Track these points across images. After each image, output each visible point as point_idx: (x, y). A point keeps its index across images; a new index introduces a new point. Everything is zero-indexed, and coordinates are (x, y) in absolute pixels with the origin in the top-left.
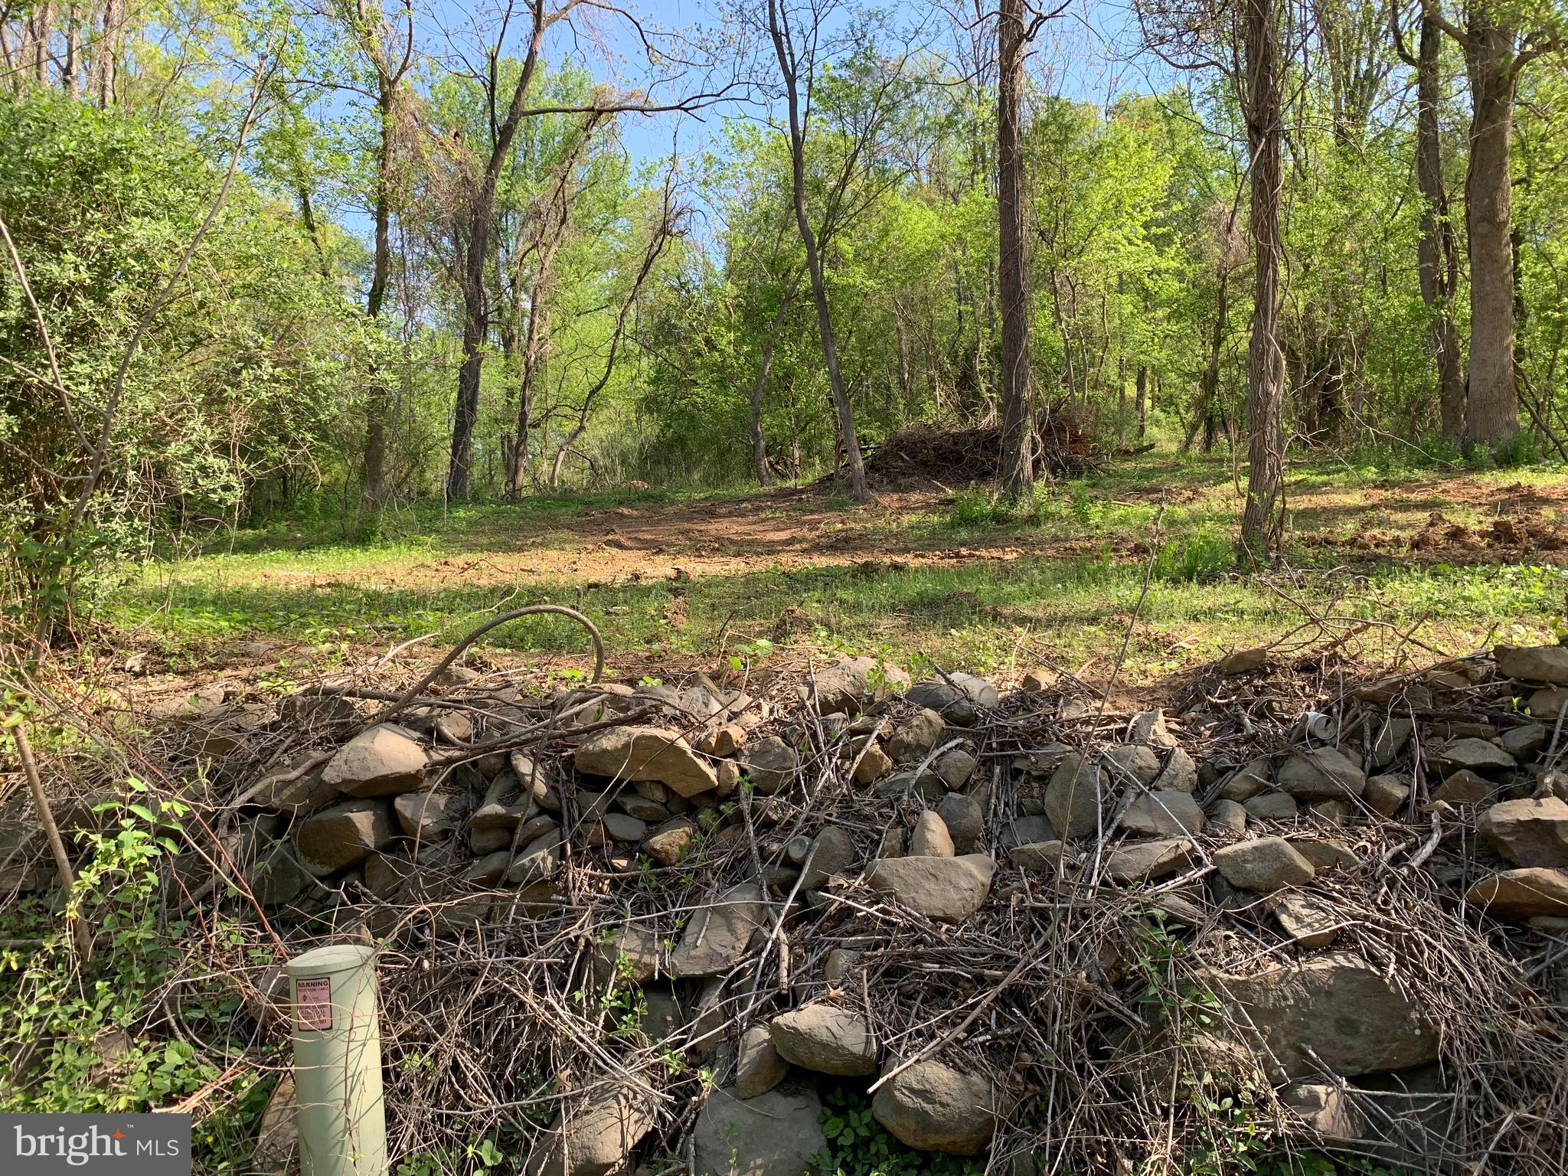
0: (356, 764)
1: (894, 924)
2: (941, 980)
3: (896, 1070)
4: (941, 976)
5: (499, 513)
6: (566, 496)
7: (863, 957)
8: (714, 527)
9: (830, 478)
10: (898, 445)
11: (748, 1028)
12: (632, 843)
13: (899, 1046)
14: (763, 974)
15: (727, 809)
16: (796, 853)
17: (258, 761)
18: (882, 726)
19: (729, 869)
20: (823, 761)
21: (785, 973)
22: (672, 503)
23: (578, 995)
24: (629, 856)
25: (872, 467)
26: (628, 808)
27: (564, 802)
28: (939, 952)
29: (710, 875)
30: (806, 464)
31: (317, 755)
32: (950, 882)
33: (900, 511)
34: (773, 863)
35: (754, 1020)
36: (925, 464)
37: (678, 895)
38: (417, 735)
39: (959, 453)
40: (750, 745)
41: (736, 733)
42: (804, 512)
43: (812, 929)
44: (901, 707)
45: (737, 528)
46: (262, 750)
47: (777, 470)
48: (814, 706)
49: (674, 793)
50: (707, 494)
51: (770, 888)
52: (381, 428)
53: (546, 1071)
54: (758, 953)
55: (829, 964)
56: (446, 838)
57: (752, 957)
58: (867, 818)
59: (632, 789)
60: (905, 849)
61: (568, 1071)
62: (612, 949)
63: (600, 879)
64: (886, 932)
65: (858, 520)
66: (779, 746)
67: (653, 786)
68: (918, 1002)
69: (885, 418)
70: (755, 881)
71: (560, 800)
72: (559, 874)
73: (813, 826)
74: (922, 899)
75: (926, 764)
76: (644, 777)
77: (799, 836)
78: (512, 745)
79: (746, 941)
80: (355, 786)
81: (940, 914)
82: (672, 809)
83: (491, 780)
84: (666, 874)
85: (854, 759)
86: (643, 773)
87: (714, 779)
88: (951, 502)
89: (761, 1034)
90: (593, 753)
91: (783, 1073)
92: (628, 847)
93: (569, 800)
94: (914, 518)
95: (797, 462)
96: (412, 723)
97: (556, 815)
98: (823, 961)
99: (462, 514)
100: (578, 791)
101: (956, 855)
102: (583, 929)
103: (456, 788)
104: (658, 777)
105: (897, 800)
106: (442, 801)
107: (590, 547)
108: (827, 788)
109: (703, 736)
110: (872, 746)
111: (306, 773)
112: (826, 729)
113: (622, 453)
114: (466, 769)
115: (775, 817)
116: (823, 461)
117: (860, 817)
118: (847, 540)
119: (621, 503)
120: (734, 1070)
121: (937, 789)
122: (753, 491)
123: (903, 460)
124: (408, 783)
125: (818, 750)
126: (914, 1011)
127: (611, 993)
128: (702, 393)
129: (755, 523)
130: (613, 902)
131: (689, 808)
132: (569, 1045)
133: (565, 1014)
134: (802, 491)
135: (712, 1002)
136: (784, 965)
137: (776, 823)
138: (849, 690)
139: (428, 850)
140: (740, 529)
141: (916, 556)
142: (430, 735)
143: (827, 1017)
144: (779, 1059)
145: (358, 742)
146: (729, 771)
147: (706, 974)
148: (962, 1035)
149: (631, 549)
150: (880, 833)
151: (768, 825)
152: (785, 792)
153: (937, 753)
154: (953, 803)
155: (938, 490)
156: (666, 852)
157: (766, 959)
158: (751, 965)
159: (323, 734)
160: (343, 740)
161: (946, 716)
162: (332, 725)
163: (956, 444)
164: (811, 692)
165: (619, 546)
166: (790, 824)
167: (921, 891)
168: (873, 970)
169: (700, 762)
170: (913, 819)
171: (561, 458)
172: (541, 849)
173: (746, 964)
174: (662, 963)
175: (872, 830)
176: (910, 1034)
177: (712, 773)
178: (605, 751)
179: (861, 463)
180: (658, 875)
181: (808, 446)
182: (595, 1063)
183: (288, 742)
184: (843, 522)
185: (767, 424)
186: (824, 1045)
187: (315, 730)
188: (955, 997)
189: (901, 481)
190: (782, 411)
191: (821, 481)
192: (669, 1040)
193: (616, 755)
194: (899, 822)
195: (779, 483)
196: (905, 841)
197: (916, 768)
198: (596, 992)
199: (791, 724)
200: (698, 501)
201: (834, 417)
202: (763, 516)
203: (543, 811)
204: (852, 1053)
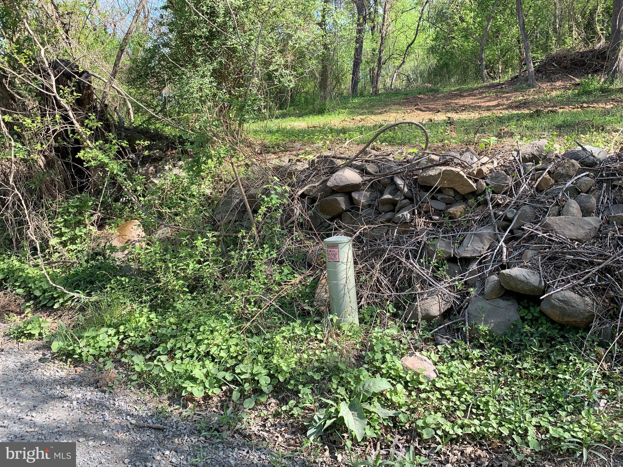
0: (338, 180)
1: (553, 241)
2: (573, 262)
3: (552, 292)
4: (573, 261)
5: (372, 100)
6: (397, 92)
7: (539, 252)
8: (461, 101)
9: (516, 77)
10: (552, 59)
11: (489, 276)
12: (440, 211)
13: (554, 285)
14: (495, 258)
15: (481, 198)
16: (510, 215)
17: (305, 180)
18: (550, 167)
19: (481, 221)
20: (523, 181)
21: (505, 257)
22: (442, 92)
23: (422, 261)
24: (440, 215)
25: (538, 70)
26: (439, 198)
27: (414, 195)
28: (573, 252)
29: (473, 222)
30: (504, 72)
31: (324, 178)
32: (580, 226)
33: (552, 90)
34: (500, 219)
35: (491, 273)
36: (565, 68)
37: (460, 229)
38: (358, 171)
39: (584, 61)
40: (491, 174)
41: (485, 169)
42: (504, 93)
43: (516, 243)
44: (559, 160)
45: (471, 101)
46: (305, 177)
47: (490, 76)
48: (519, 160)
49: (458, 193)
50: (458, 88)
51: (498, 228)
52: (327, 66)
53: (410, 285)
54: (494, 250)
55: (524, 255)
56: (370, 207)
57: (491, 251)
58: (542, 203)
59: (440, 191)
60: (559, 214)
61: (419, 285)
62: (434, 246)
63: (428, 223)
64: (549, 244)
65: (530, 95)
66: (504, 175)
67: (449, 190)
68: (563, 270)
69: (546, 48)
70: (492, 225)
71: (412, 194)
72: (412, 220)
73: (517, 206)
74: (567, 232)
75: (571, 182)
76: (446, 186)
77: (511, 209)
78: (394, 174)
79: (488, 246)
80: (338, 188)
81: (575, 238)
82: (457, 199)
83: (385, 188)
84: (455, 222)
85: (537, 181)
86: (446, 184)
87: (475, 187)
88: (578, 84)
89: (495, 277)
90: (426, 177)
91: (503, 292)
92: (439, 212)
93: (416, 194)
94: (559, 93)
95: (500, 71)
96: (356, 167)
97: (411, 200)
98: (521, 254)
99: (356, 101)
100: (419, 191)
101: (583, 216)
102: (423, 238)
103: (373, 190)
104: (451, 186)
105: (556, 196)
106: (368, 194)
107: (409, 111)
108: (525, 191)
109: (471, 170)
110: (545, 174)
111: (320, 184)
112: (524, 168)
113: (421, 72)
114: (376, 183)
115: (501, 202)
116: (513, 70)
117: (538, 201)
118: (525, 103)
119: (420, 94)
120: (483, 290)
121: (575, 192)
122: (479, 85)
123: (554, 66)
124: (356, 187)
125: (521, 176)
126: (561, 273)
127: (434, 261)
128: (458, 42)
129: (480, 98)
130: (434, 231)
131: (464, 198)
132: (418, 276)
133: (418, 267)
134: (503, 84)
135: (474, 266)
136: (505, 254)
137: (501, 204)
138: (536, 153)
139: (364, 211)
140: (474, 101)
141: (560, 108)
142: (363, 171)
143: (524, 272)
144: (502, 287)
145: (339, 173)
146: (481, 184)
147: (471, 257)
148: (582, 283)
149: (426, 111)
150: (548, 208)
151: (498, 205)
152: (505, 193)
153: (576, 178)
154: (583, 197)
155: (571, 79)
156: (455, 214)
157: (497, 253)
158: (490, 254)
159: (325, 171)
160: (333, 172)
161: (581, 163)
162: (328, 168)
163: (582, 57)
164: (518, 154)
165: (421, 110)
166: (507, 205)
167: (566, 229)
168: (543, 257)
169: (469, 180)
170: (564, 203)
171: (395, 76)
172: (405, 211)
173: (488, 254)
174: (454, 251)
175: (544, 208)
176: (559, 281)
177: (474, 185)
178: (431, 176)
179: (533, 69)
180: (452, 222)
181: (506, 64)
182: (429, 283)
183: (314, 173)
184: (523, 96)
185: (487, 54)
186: (522, 282)
187: (323, 169)
188: (580, 269)
189: (552, 76)
190: (495, 48)
191: (512, 79)
192: (457, 278)
193: (435, 177)
194: (557, 204)
195: (491, 81)
196: (559, 212)
197: (566, 184)
198: (428, 260)
199: (509, 166)
200: (454, 91)
201: (520, 48)
202: (484, 95)
203: (406, 198)
204: (533, 285)
